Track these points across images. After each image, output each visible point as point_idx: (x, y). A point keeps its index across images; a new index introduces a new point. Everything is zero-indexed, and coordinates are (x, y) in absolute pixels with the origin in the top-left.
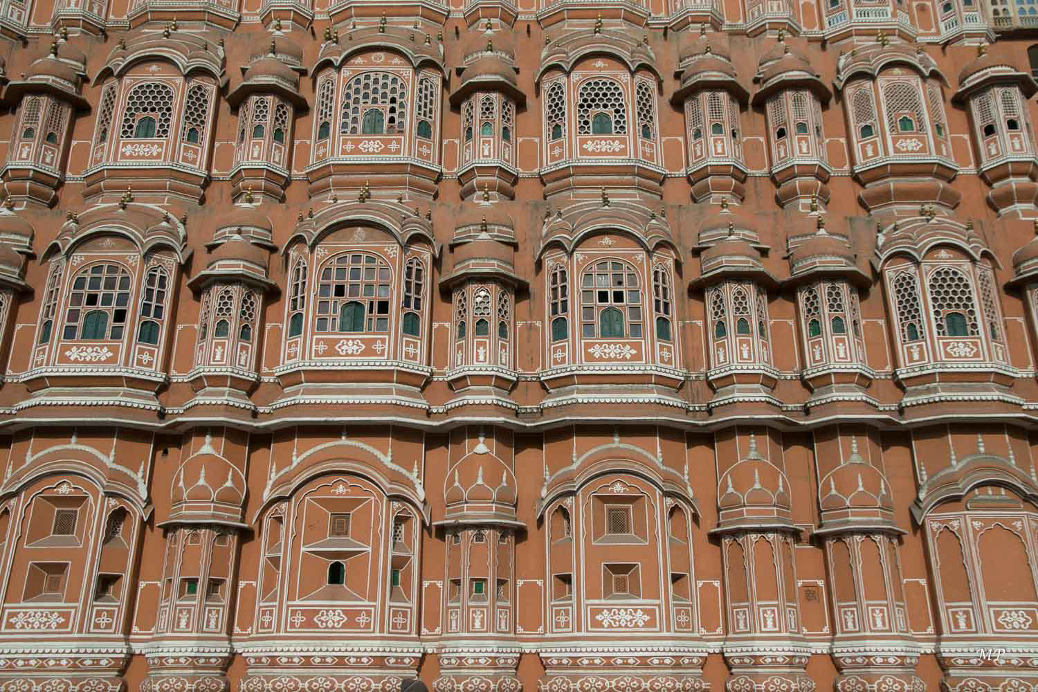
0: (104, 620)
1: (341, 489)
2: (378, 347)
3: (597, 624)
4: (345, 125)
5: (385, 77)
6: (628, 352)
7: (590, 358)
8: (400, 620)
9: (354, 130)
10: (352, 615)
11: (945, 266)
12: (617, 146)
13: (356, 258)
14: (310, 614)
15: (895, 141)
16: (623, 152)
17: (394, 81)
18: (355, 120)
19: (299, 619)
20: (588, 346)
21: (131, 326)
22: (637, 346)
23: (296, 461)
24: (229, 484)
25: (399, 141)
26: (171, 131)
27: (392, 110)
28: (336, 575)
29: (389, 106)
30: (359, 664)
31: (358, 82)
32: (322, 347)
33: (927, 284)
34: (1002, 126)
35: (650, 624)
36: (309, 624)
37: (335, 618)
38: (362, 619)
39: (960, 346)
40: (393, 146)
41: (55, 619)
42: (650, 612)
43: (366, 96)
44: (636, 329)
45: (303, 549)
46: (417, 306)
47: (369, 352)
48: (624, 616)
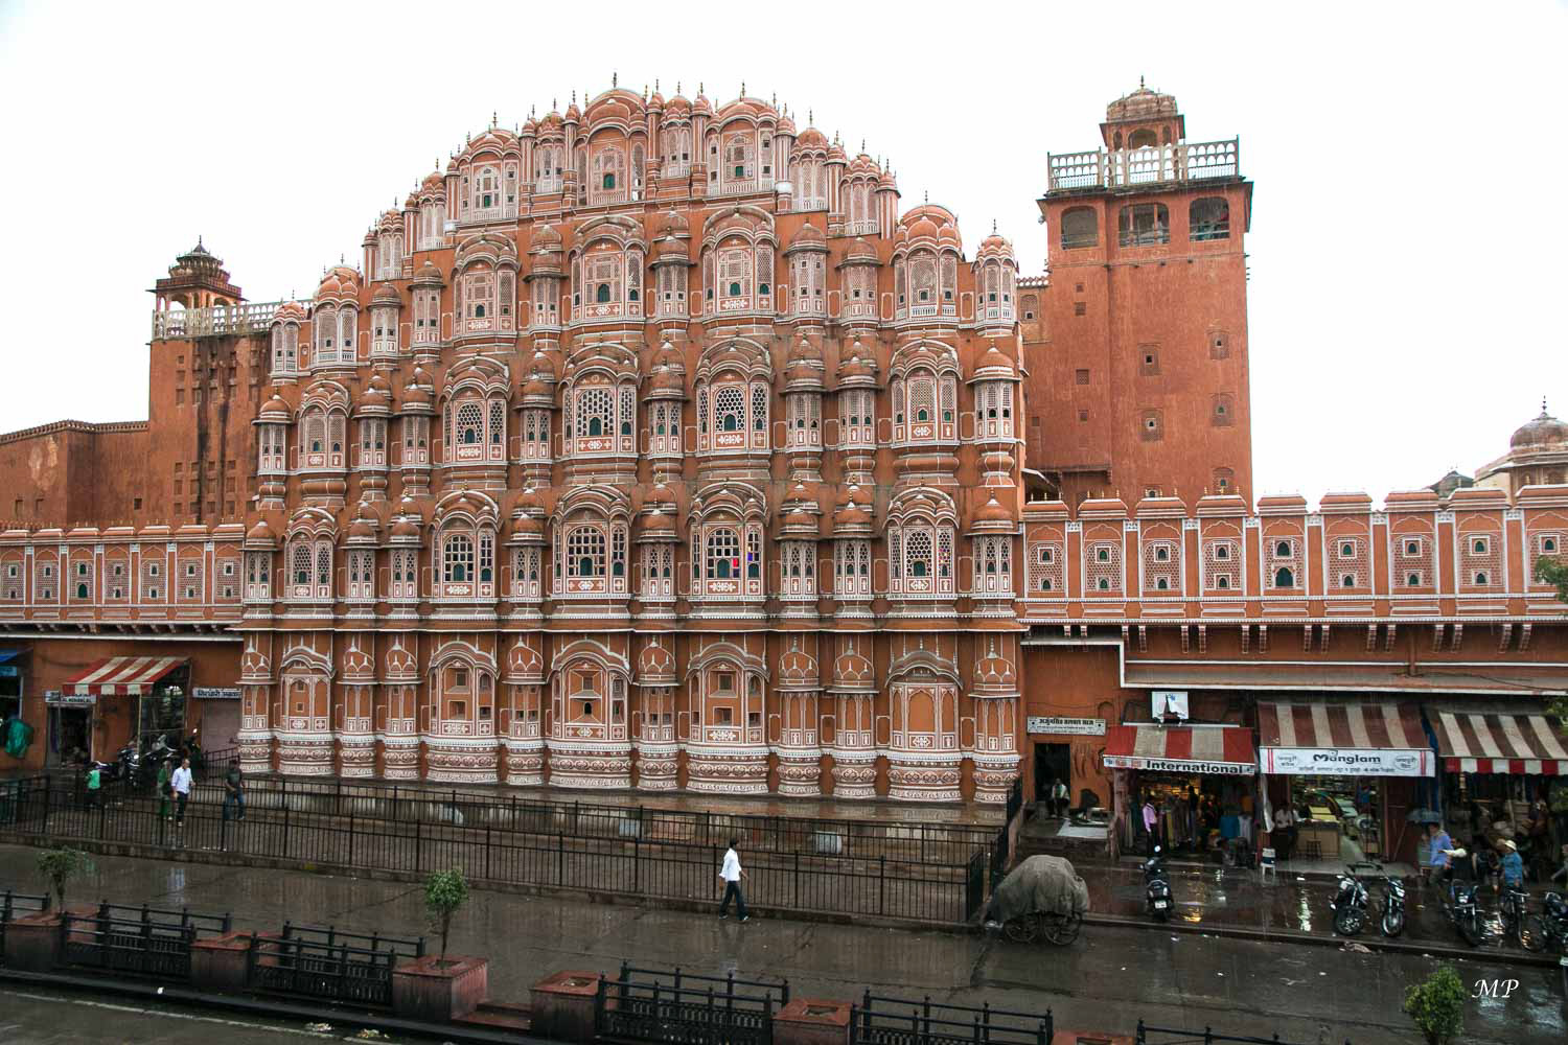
0: (485, 729)
1: (586, 666)
2: (600, 585)
3: (710, 738)
4: (579, 430)
5: (601, 393)
6: (731, 587)
7: (710, 591)
8: (618, 733)
9: (585, 433)
10: (595, 731)
11: (918, 529)
12: (738, 439)
13: (586, 531)
14: (575, 730)
15: (913, 428)
16: (742, 443)
17: (606, 396)
18: (585, 426)
19: (570, 732)
20: (710, 584)
21: (477, 572)
22: (736, 584)
23: (564, 650)
24: (533, 661)
25: (610, 441)
26: (483, 438)
27: (606, 418)
28: (588, 710)
29: (604, 414)
30: (598, 754)
31: (585, 397)
32: (572, 585)
33: (906, 542)
34: (1000, 413)
35: (736, 739)
36: (575, 735)
37: (587, 732)
38: (599, 733)
39: (919, 583)
40: (607, 445)
41: (464, 729)
42: (737, 733)
43: (590, 407)
44: (736, 574)
45: (570, 697)
46: (622, 557)
47: (595, 588)
48: (723, 735)
